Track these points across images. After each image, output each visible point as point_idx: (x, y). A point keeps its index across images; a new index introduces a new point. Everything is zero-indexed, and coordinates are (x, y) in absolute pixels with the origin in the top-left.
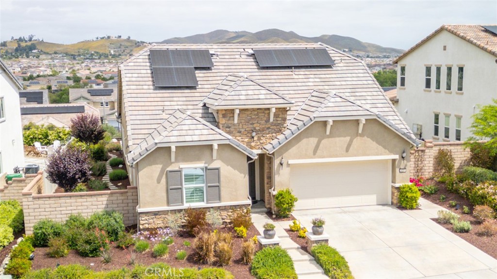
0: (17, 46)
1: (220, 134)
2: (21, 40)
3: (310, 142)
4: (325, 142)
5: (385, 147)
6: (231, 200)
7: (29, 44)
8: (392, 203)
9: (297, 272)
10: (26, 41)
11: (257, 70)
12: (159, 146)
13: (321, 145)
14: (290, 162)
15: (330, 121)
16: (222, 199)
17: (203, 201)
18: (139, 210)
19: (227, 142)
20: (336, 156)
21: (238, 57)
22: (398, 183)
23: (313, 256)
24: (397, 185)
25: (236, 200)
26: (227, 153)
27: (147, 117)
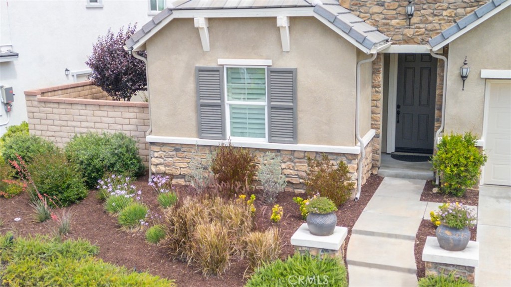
6: (319, 142)
12: (175, 17)
16: (300, 137)
17: (263, 136)
18: (150, 138)
19: (309, 13)
25: (330, 142)
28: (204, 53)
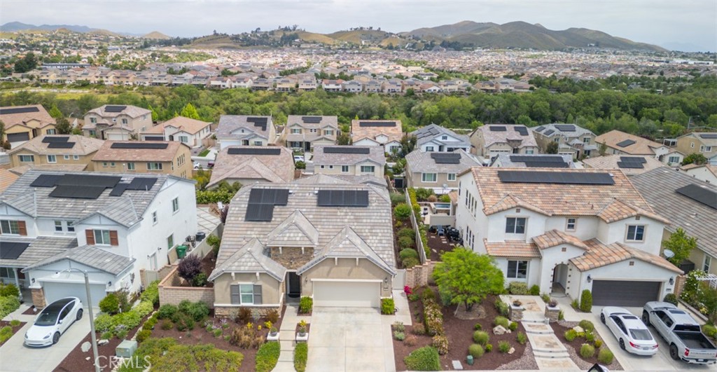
0: (282, 34)
2: (286, 29)
3: (326, 268)
4: (334, 269)
5: (374, 275)
6: (269, 304)
7: (293, 33)
8: (380, 307)
9: (279, 360)
10: (290, 30)
11: (315, 207)
12: (223, 271)
13: (332, 271)
14: (312, 280)
15: (336, 258)
16: (263, 301)
17: (251, 302)
18: (215, 305)
20: (342, 278)
22: (383, 296)
25: (272, 303)
26: (265, 277)
27: (233, 243)
28: (233, 281)
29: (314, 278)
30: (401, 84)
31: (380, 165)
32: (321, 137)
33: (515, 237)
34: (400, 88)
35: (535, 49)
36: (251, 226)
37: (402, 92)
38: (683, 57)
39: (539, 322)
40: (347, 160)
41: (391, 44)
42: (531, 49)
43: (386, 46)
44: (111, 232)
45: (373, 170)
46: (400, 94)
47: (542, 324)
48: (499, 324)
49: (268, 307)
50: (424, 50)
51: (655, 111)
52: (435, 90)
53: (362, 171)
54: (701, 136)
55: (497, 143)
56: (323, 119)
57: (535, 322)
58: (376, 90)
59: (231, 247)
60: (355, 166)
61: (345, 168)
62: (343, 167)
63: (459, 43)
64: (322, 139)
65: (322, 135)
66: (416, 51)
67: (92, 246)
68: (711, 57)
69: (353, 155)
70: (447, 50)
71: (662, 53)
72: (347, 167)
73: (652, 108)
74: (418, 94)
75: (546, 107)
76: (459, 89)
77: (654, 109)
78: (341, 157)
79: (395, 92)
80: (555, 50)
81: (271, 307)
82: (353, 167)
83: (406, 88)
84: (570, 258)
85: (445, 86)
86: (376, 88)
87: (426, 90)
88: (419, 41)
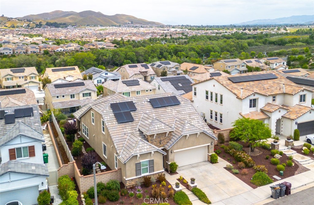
1: (154, 147)
3: (181, 143)
5: (206, 141)
6: (157, 171)
8: (208, 160)
9: (190, 201)
11: (152, 109)
12: (133, 155)
13: (185, 144)
16: (154, 170)
17: (148, 172)
18: (124, 180)
19: (156, 150)
20: (190, 147)
21: (143, 102)
22: (210, 153)
23: (192, 192)
24: (210, 154)
25: (159, 170)
26: (156, 154)
27: (120, 138)
28: (138, 160)
29: (175, 150)
30: (39, 48)
31: (94, 91)
32: (28, 81)
33: (253, 109)
34: (38, 50)
35: (101, 26)
36: (123, 126)
37: (40, 52)
38: (173, 27)
39: (286, 149)
40: (73, 91)
41: (13, 24)
42: (99, 26)
43: (10, 26)
44: (29, 147)
45: (90, 95)
46: (39, 54)
47: (288, 150)
48: (276, 153)
49: (157, 173)
50: (36, 28)
51: (184, 53)
52: (61, 50)
53: (84, 96)
54: (224, 61)
55: (136, 74)
56: (26, 70)
57: (285, 149)
58: (22, 52)
59: (120, 141)
60: (79, 94)
61: (72, 96)
62: (71, 95)
63: (57, 23)
64: (30, 82)
65: (29, 80)
66: (31, 29)
67: (14, 160)
68: (185, 27)
69: (76, 87)
70: (51, 27)
71: (163, 26)
72: (74, 95)
73: (182, 52)
74: (51, 53)
75: (133, 55)
76: (75, 49)
77: (183, 52)
78: (68, 89)
79: (35, 53)
80: (112, 26)
81: (159, 173)
82: (78, 95)
83: (42, 50)
84: (282, 115)
85: (66, 47)
86: (22, 51)
87: (56, 51)
88: (31, 23)
